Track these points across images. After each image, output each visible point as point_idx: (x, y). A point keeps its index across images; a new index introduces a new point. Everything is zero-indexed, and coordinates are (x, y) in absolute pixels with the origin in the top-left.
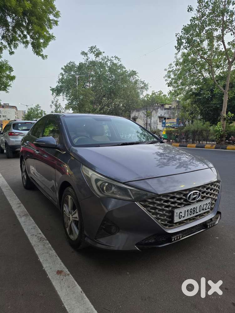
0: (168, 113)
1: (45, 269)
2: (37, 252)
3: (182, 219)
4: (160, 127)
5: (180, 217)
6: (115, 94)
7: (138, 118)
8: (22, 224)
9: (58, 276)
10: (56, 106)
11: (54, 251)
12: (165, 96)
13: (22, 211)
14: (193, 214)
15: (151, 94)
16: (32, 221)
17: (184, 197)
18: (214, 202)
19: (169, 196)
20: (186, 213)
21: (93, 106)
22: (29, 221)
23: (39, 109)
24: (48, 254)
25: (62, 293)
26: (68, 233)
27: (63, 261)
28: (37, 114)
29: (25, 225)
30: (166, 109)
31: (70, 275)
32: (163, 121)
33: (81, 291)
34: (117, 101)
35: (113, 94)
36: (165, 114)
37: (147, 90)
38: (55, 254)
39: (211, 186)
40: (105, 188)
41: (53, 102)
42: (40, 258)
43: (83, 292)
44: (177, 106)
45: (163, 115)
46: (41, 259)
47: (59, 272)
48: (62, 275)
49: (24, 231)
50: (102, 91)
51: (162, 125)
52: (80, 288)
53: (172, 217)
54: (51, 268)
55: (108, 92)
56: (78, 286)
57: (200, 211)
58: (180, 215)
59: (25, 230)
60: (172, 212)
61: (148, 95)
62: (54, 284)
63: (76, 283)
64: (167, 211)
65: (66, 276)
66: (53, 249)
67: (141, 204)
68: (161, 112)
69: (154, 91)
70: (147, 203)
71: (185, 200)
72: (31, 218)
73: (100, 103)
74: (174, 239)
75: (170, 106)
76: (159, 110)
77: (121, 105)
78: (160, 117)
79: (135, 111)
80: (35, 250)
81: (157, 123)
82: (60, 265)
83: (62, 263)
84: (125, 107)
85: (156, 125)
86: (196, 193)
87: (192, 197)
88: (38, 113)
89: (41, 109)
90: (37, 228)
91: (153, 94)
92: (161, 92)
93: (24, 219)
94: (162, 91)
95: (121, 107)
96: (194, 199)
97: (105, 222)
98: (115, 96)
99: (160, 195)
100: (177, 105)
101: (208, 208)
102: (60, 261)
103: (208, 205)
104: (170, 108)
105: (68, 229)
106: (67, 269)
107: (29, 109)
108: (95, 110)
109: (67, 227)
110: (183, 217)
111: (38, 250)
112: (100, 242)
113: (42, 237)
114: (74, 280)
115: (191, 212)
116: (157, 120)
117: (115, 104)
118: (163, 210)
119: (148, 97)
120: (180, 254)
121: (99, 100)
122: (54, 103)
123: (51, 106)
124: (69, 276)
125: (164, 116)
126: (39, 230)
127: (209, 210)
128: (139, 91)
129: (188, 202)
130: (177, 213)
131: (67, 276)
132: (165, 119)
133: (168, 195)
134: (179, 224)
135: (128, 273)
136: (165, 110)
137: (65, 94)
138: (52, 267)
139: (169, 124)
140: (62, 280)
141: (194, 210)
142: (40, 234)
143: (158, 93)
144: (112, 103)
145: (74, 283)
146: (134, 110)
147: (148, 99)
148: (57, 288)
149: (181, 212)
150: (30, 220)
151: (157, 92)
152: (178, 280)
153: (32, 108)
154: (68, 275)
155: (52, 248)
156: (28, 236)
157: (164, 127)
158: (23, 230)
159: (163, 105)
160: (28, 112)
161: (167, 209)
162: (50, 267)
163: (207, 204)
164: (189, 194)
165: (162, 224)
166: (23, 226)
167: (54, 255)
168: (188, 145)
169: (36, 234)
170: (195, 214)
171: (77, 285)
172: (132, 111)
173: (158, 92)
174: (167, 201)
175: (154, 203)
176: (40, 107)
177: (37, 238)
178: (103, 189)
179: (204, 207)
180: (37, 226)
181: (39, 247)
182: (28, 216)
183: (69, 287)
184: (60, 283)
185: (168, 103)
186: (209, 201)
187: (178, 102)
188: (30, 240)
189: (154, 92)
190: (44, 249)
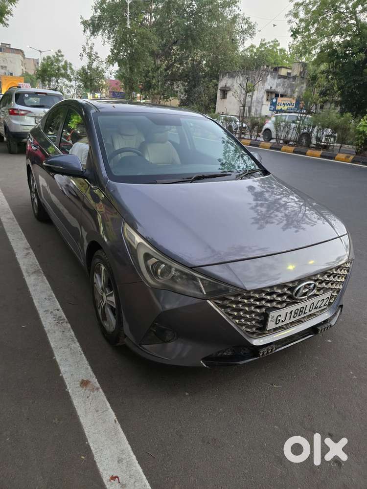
0: (283, 85)
1: (64, 376)
2: (52, 345)
3: (281, 324)
4: (266, 110)
5: (277, 322)
6: (194, 40)
7: (230, 90)
8: (31, 289)
9: (82, 391)
10: (90, 56)
11: (78, 344)
12: (282, 50)
13: (31, 263)
14: (299, 315)
15: (258, 46)
16: (46, 284)
17: (289, 292)
18: (335, 294)
19: (263, 292)
20: (288, 315)
21: (155, 61)
22: (41, 284)
23: (60, 58)
24: (69, 350)
25: (87, 420)
26: (101, 318)
27: (90, 365)
28: (59, 69)
29: (34, 290)
30: (281, 77)
31: (101, 390)
32: (272, 99)
33: (115, 420)
34: (198, 53)
35: (192, 40)
36: (279, 87)
37: (251, 37)
38: (80, 349)
39: (336, 270)
40: (159, 271)
41: (84, 50)
42: (56, 355)
43: (117, 422)
44: (301, 73)
45: (273, 88)
46: (58, 357)
47: (84, 383)
48: (89, 388)
49: (33, 303)
50: (171, 32)
51: (270, 107)
52: (113, 414)
53: (264, 323)
54: (72, 375)
55: (182, 35)
56: (111, 410)
57: (310, 311)
58: (279, 319)
59: (34, 301)
60: (266, 316)
61: (252, 46)
62: (75, 404)
63: (108, 405)
64: (257, 314)
65: (93, 392)
66: (76, 340)
67: (217, 303)
68: (271, 83)
69: (264, 41)
70: (226, 303)
71: (290, 297)
72: (45, 278)
73: (167, 55)
74: (263, 353)
75: (289, 71)
76: (269, 77)
77: (204, 62)
78: (269, 92)
79: (227, 77)
80: (50, 339)
81: (263, 102)
82: (86, 371)
83: (89, 367)
84: (211, 67)
85: (260, 105)
86: (310, 284)
87: (302, 292)
88: (59, 67)
89: (65, 58)
90: (53, 300)
91: (262, 45)
92: (276, 43)
93: (35, 279)
94: (277, 41)
95: (203, 66)
96: (305, 294)
97: (157, 324)
98: (194, 45)
99: (249, 292)
100: (302, 70)
101: (325, 305)
102: (86, 362)
103: (325, 301)
104: (288, 76)
105: (100, 311)
106: (96, 378)
107: (44, 59)
108: (158, 69)
109: (99, 308)
110: (282, 321)
111: (54, 340)
112: (148, 351)
113: (61, 317)
114: (105, 399)
115: (295, 313)
116: (263, 97)
117: (193, 60)
118: (251, 312)
119: (252, 51)
120: (268, 366)
121: (166, 50)
122: (88, 51)
123: (81, 55)
124: (99, 392)
125: (276, 90)
126: (57, 302)
127: (325, 307)
128: (238, 38)
129: (294, 299)
130: (273, 317)
131: (95, 392)
132: (277, 96)
133: (264, 290)
134: (274, 331)
135: (187, 394)
136: (279, 78)
137: (106, 32)
138: (73, 373)
139: (282, 106)
140: (88, 397)
141: (302, 311)
142: (58, 310)
143: (272, 44)
144: (188, 57)
145: (106, 405)
146: (226, 74)
147: (251, 55)
148: (80, 412)
149: (280, 316)
150: (43, 281)
151: (269, 43)
152: (260, 412)
153: (49, 58)
154: (98, 389)
155: (75, 338)
156: (39, 312)
157: (273, 111)
158: (32, 300)
159: (276, 70)
160: (43, 65)
161: (258, 310)
162: (71, 373)
163: (324, 299)
164: (299, 287)
165: (247, 331)
166: (32, 293)
167: (77, 352)
168: (309, 152)
169: (52, 311)
170: (303, 316)
171: (110, 408)
172: (221, 76)
173: (272, 42)
174: (260, 300)
175: (238, 303)
176: (62, 56)
177: (52, 317)
178: (156, 273)
179: (319, 305)
180: (54, 294)
181: (56, 335)
182: (40, 274)
183: (97, 411)
184: (85, 403)
185: (285, 66)
186: (328, 294)
187: (304, 65)
188: (42, 319)
189: (264, 43)
190: (62, 340)
